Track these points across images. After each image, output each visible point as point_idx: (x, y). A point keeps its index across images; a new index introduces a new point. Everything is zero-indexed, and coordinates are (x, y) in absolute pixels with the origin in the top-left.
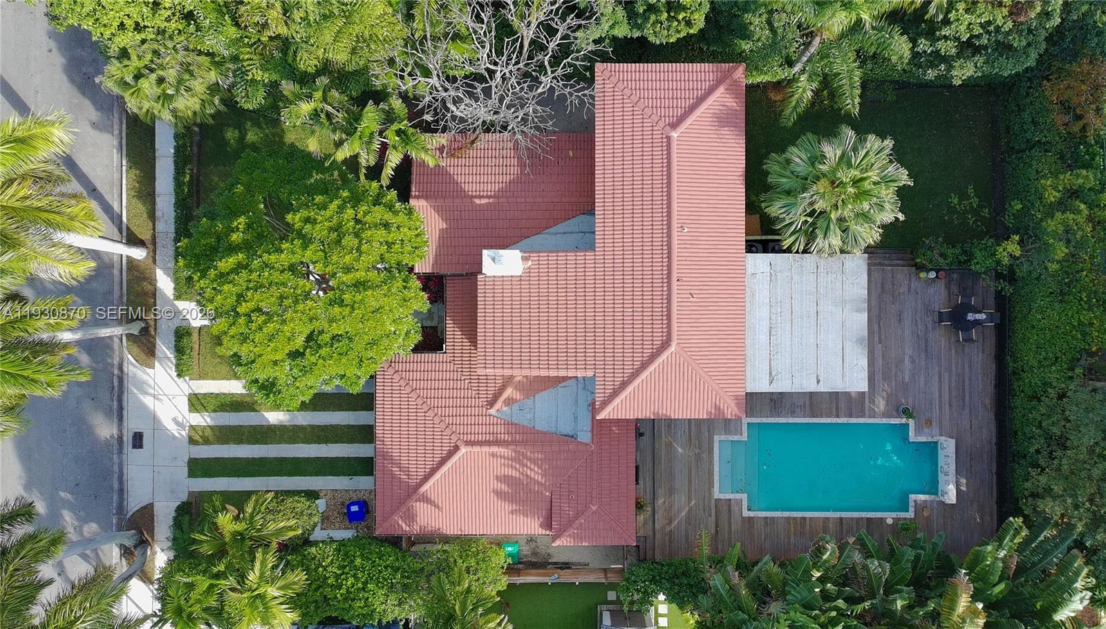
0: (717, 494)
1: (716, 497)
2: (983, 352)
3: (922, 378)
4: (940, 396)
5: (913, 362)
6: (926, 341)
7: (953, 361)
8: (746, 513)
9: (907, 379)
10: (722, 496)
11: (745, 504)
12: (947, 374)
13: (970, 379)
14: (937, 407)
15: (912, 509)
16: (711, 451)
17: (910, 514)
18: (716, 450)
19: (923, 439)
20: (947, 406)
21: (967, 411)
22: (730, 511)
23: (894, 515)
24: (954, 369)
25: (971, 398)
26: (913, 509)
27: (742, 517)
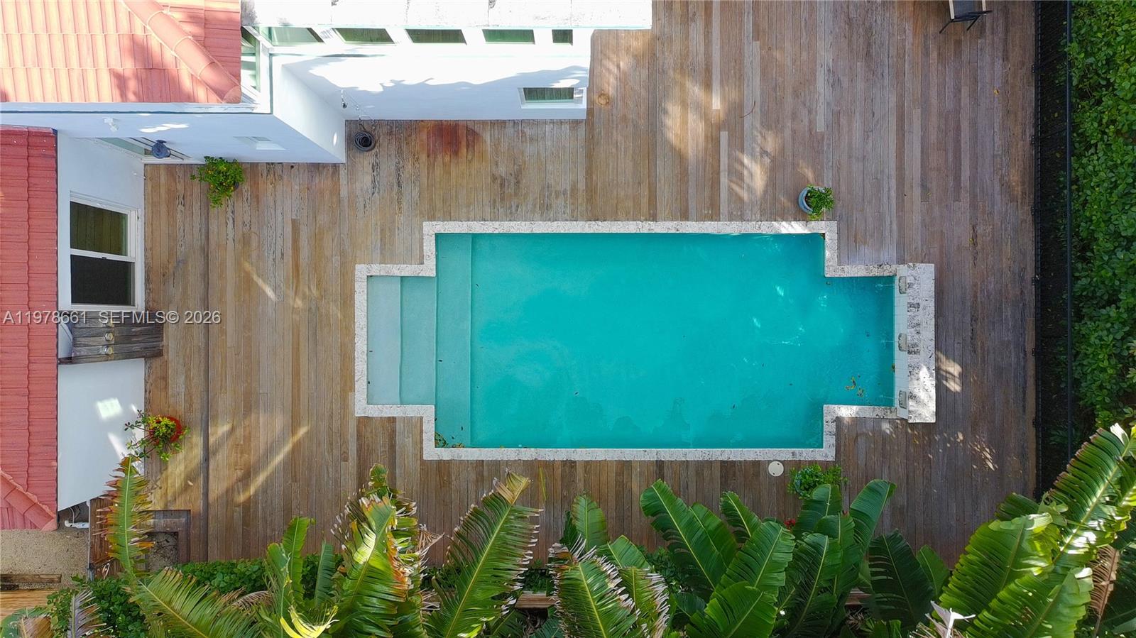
0: (361, 406)
1: (359, 413)
2: (1006, 58)
3: (857, 125)
4: (900, 167)
5: (835, 83)
6: (869, 32)
7: (934, 79)
8: (432, 452)
9: (820, 127)
10: (374, 412)
11: (429, 429)
12: (917, 113)
13: (974, 124)
14: (893, 194)
15: (829, 440)
16: (347, 301)
17: (826, 452)
18: (360, 299)
19: (857, 270)
20: (917, 192)
21: (965, 202)
22: (392, 447)
23: (786, 454)
24: (934, 100)
25: (974, 167)
26: (832, 440)
27: (423, 462)
